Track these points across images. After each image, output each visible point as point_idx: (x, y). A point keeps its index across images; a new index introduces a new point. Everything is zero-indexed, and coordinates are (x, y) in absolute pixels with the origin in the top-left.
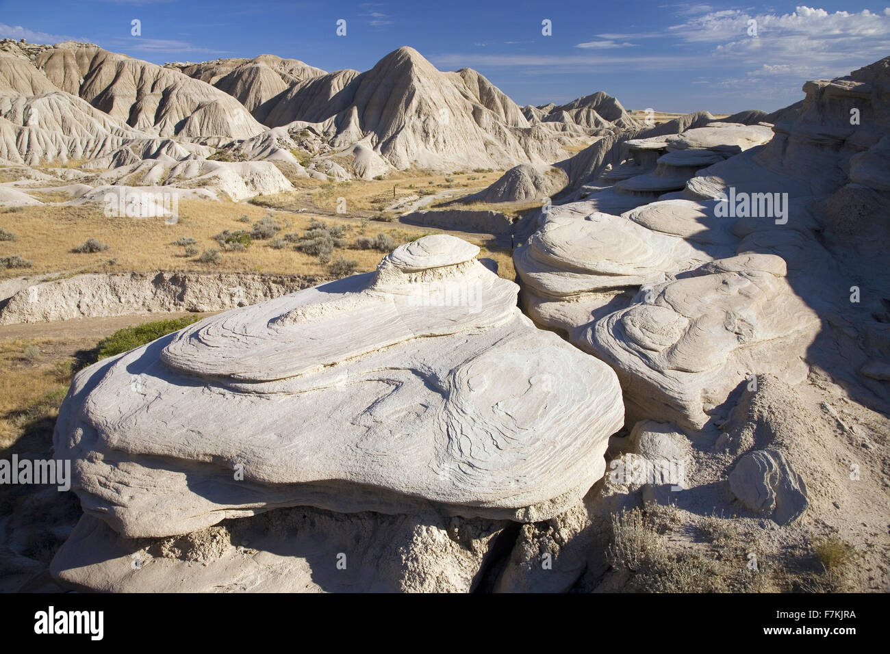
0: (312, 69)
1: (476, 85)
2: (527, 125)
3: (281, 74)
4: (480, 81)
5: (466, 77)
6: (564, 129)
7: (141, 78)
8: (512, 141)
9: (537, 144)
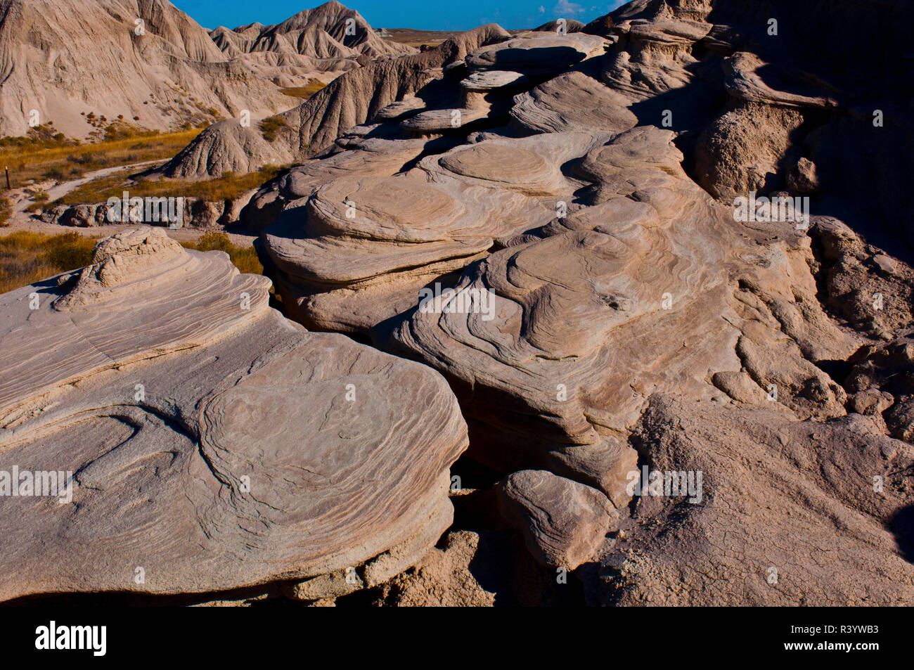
2: (223, 57)
6: (281, 62)
8: (199, 84)
9: (239, 85)
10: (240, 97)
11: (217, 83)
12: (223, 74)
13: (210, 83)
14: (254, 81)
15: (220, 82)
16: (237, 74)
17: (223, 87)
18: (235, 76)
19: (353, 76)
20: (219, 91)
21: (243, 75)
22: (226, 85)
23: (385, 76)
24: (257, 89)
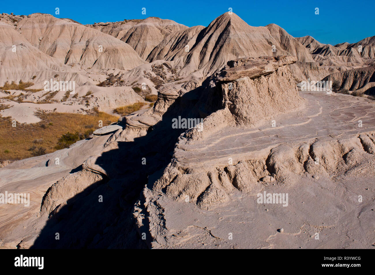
0: (179, 25)
1: (278, 35)
3: (160, 29)
4: (281, 32)
5: (272, 30)
6: (349, 60)
7: (74, 34)
8: (298, 71)
9: (315, 72)
10: (315, 77)
11: (306, 71)
12: (309, 67)
13: (303, 71)
14: (322, 70)
15: (307, 70)
16: (314, 67)
17: (308, 72)
18: (314, 68)
19: (334, 76)
20: (306, 74)
21: (317, 68)
22: (309, 71)
23: (348, 76)
24: (322, 74)
